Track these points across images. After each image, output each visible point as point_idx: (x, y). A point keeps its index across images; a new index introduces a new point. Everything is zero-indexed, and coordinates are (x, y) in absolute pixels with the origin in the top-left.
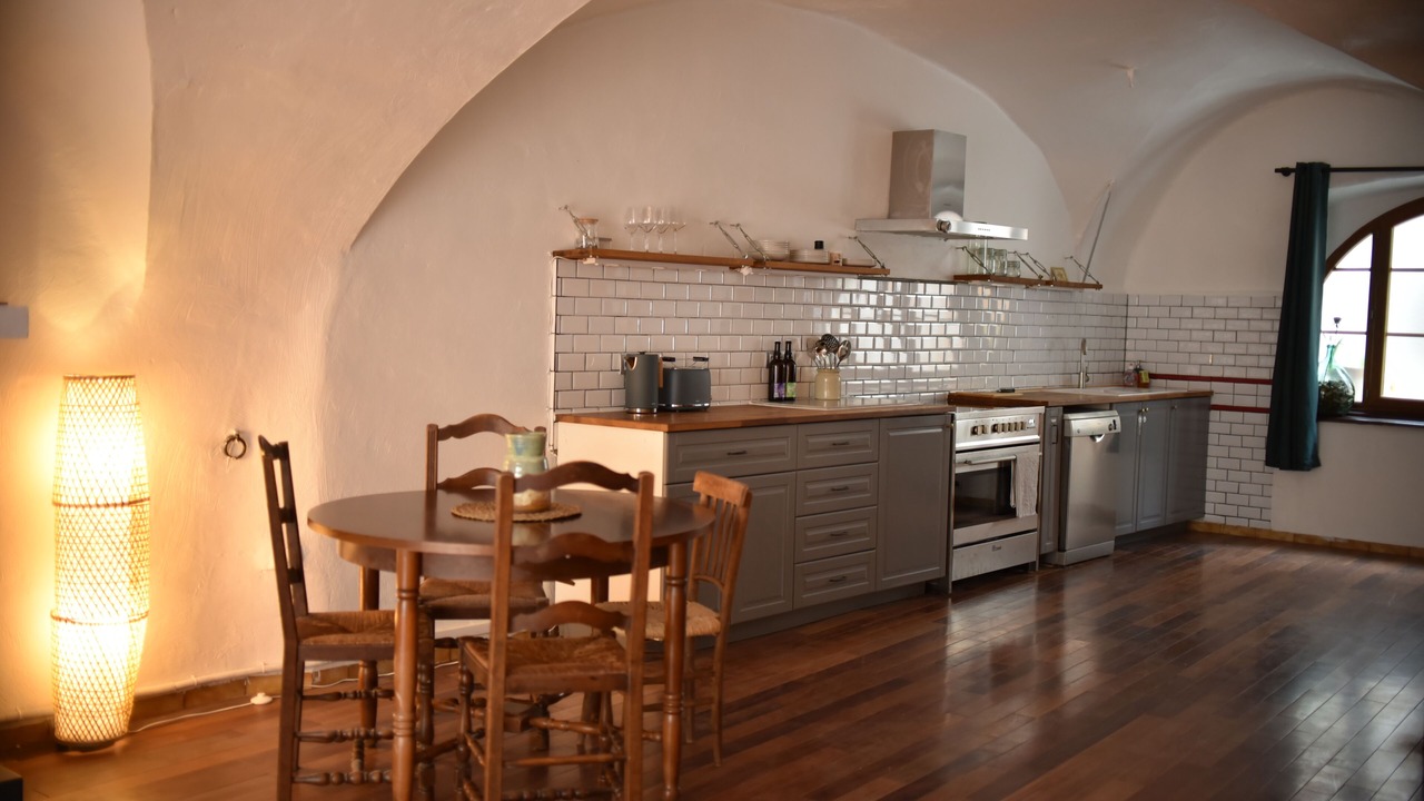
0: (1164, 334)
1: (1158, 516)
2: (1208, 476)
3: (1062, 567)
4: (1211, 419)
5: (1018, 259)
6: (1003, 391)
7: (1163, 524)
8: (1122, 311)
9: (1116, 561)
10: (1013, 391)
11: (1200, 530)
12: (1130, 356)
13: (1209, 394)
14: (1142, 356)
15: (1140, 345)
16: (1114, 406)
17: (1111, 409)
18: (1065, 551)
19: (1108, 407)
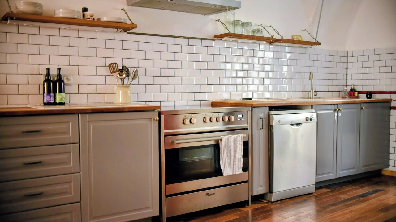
0: (366, 70)
1: (354, 168)
2: (390, 146)
3: (272, 202)
4: (391, 114)
5: (262, 28)
6: (243, 99)
7: (357, 173)
8: (345, 60)
9: (316, 197)
10: (250, 99)
11: (387, 174)
12: (349, 83)
13: (389, 101)
14: (355, 83)
15: (354, 77)
16: (314, 107)
17: (312, 108)
18: (273, 193)
19: (310, 107)
